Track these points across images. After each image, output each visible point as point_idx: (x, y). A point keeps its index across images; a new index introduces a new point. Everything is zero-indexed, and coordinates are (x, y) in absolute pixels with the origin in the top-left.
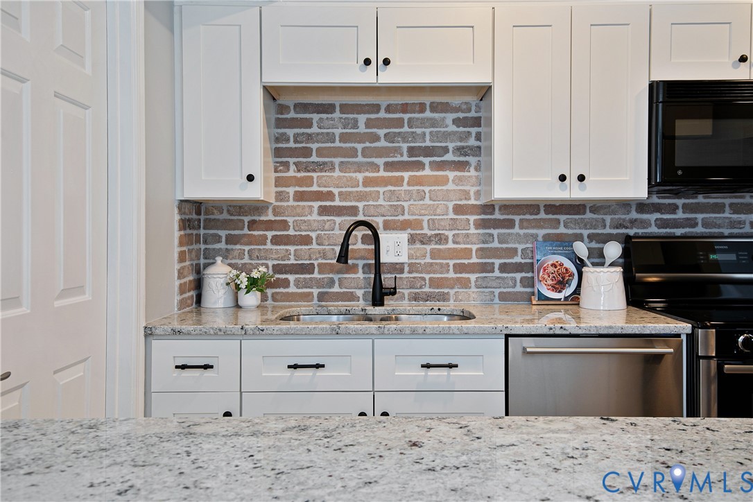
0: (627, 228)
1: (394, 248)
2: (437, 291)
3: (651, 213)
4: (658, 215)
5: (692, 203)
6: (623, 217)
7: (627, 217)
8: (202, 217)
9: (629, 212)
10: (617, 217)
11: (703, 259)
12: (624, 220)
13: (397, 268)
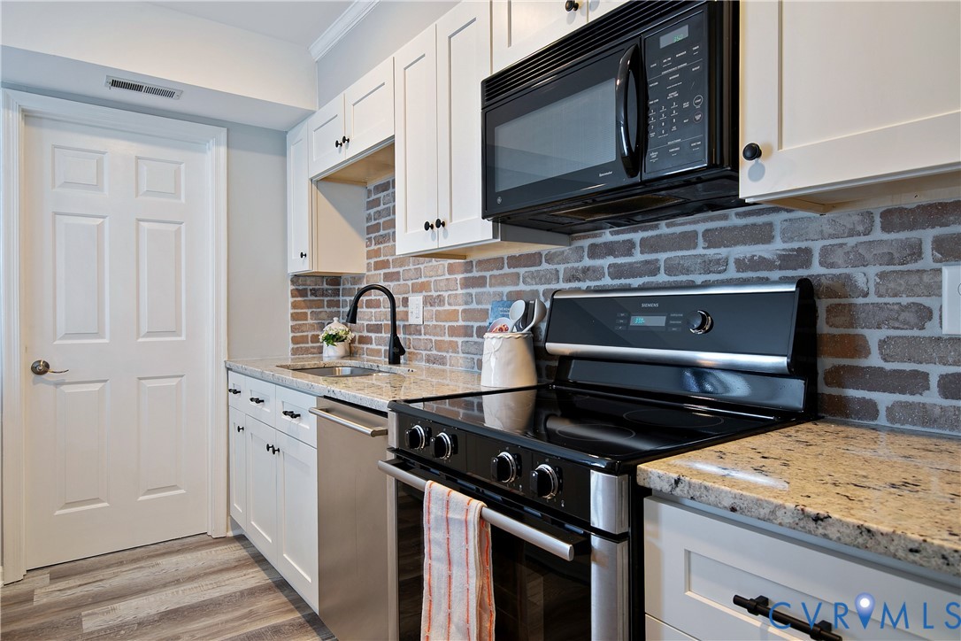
0: (579, 280)
1: (415, 310)
2: (440, 354)
3: (603, 257)
4: (611, 260)
5: (652, 237)
6: (576, 265)
7: (580, 265)
8: (341, 287)
9: (581, 259)
10: (570, 265)
11: (621, 324)
12: (577, 270)
13: (416, 330)
